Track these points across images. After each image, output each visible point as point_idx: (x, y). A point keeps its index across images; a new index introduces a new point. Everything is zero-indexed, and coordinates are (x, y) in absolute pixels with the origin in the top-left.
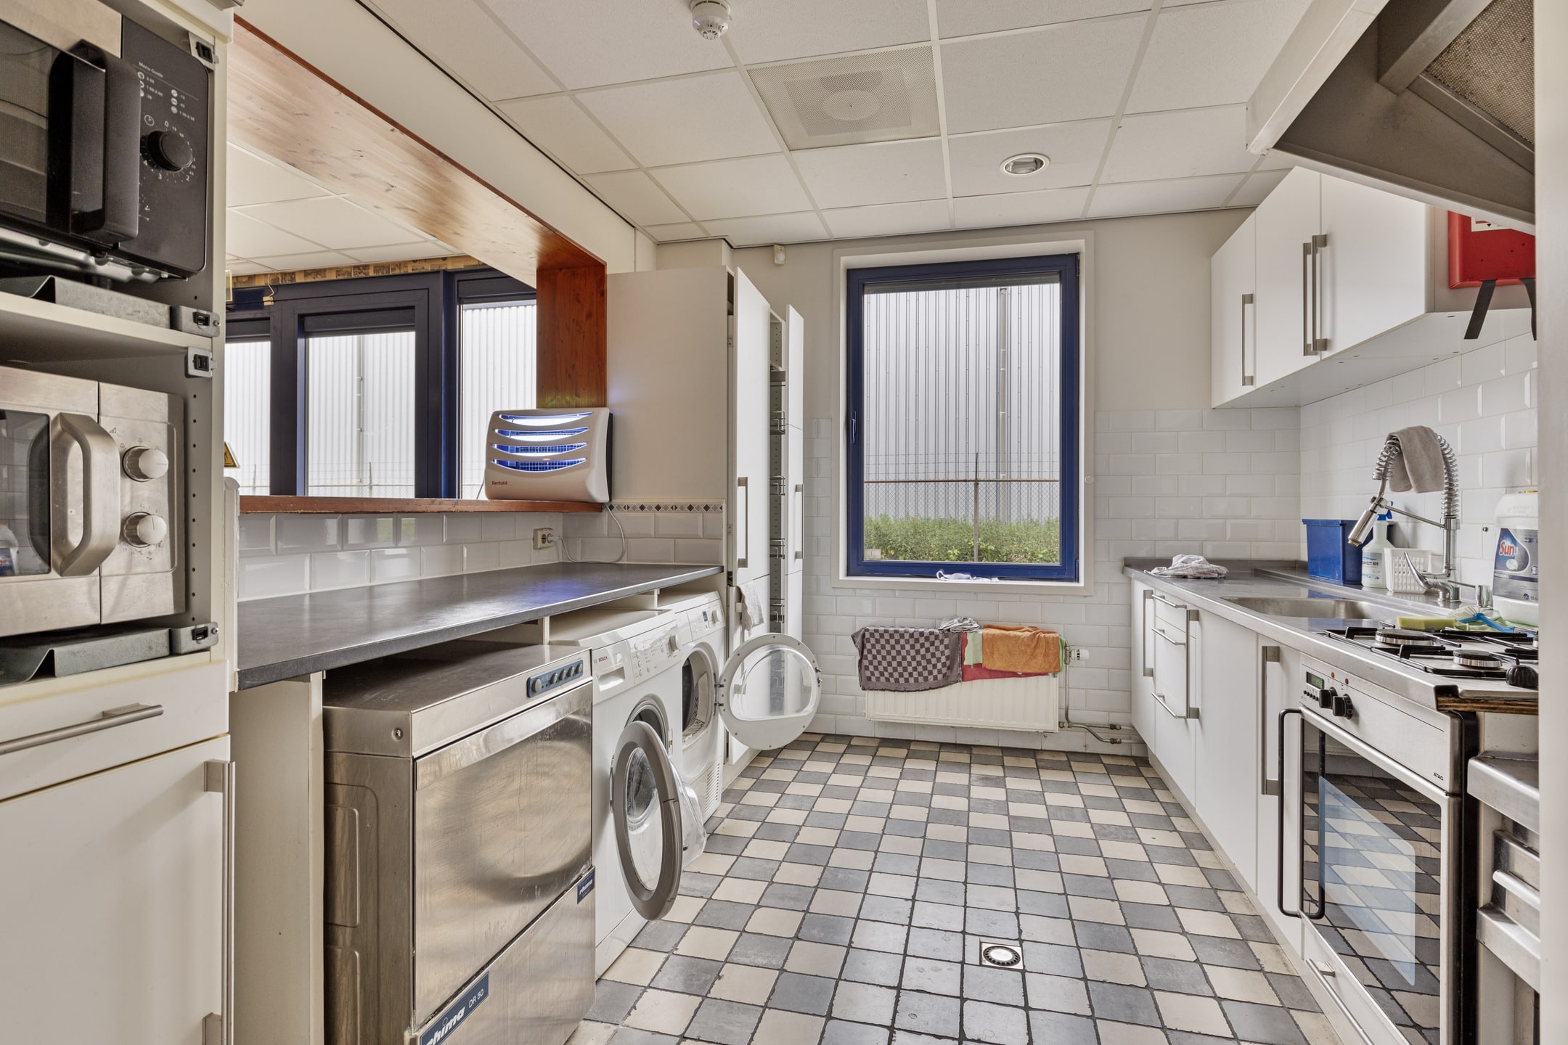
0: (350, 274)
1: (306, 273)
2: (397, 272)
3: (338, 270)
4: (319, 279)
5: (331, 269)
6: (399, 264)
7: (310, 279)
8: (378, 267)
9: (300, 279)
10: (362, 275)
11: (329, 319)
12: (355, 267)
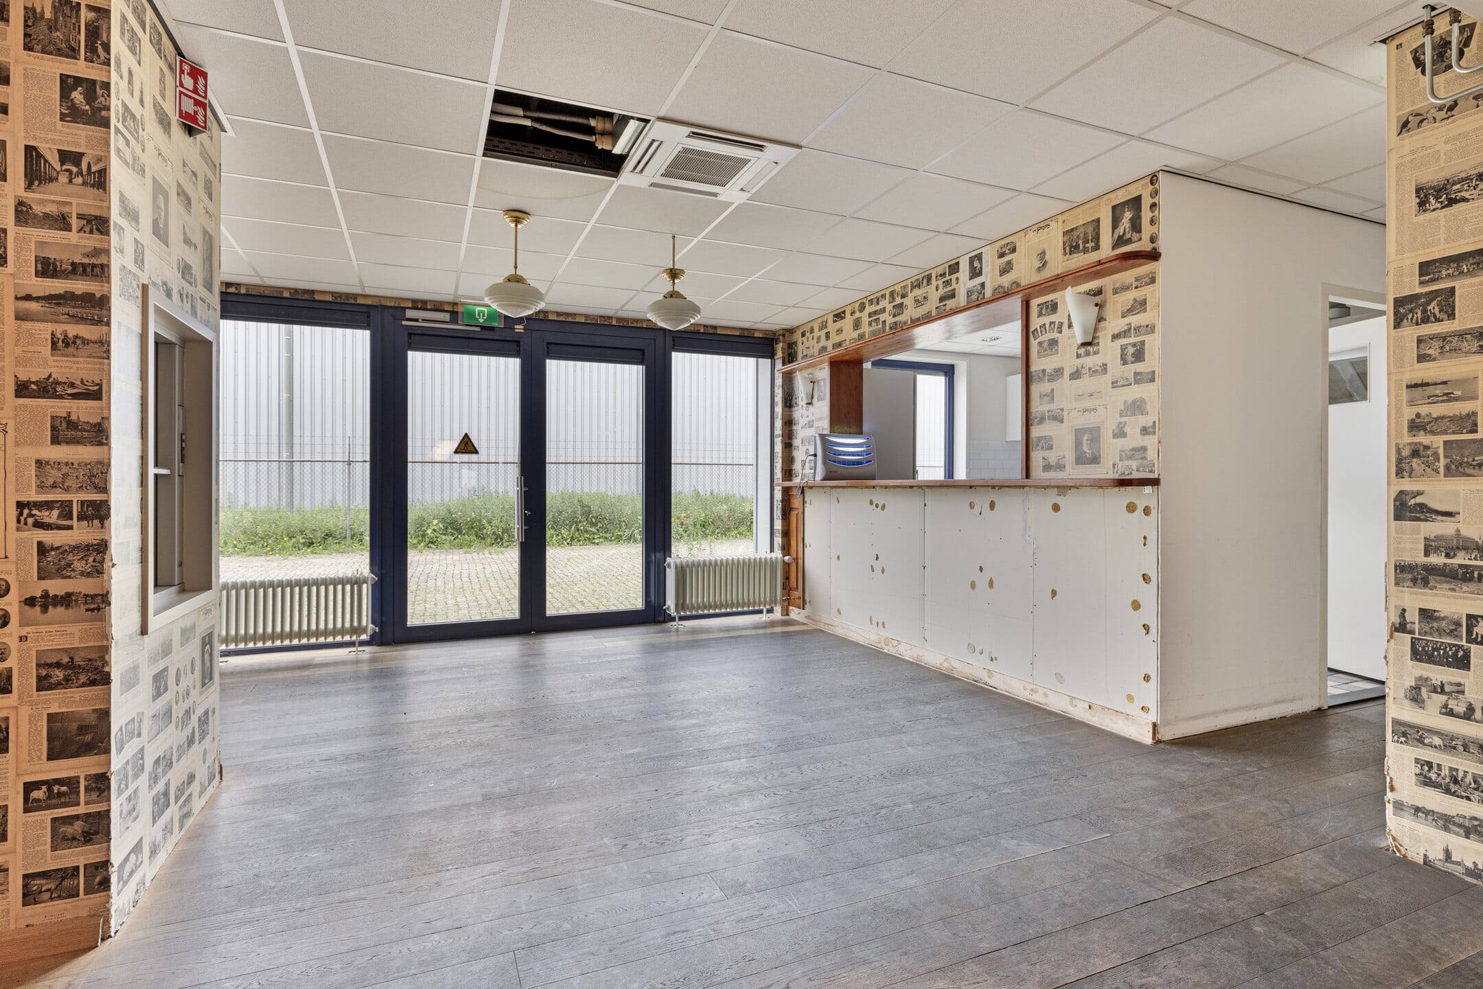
0: (597, 320)
1: (558, 314)
2: (635, 325)
3: (586, 316)
4: (570, 319)
5: (580, 315)
6: (637, 321)
7: (561, 319)
8: (619, 319)
9: (551, 317)
10: (607, 323)
11: (571, 349)
12: (601, 317)
